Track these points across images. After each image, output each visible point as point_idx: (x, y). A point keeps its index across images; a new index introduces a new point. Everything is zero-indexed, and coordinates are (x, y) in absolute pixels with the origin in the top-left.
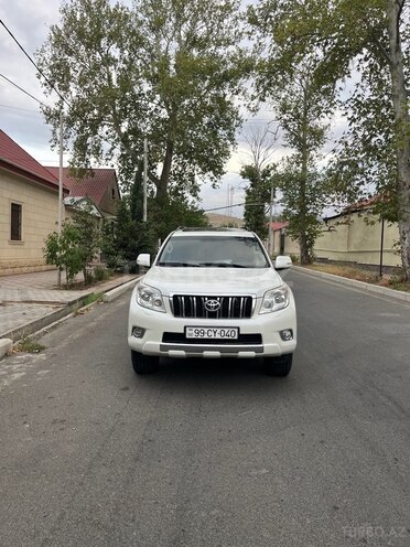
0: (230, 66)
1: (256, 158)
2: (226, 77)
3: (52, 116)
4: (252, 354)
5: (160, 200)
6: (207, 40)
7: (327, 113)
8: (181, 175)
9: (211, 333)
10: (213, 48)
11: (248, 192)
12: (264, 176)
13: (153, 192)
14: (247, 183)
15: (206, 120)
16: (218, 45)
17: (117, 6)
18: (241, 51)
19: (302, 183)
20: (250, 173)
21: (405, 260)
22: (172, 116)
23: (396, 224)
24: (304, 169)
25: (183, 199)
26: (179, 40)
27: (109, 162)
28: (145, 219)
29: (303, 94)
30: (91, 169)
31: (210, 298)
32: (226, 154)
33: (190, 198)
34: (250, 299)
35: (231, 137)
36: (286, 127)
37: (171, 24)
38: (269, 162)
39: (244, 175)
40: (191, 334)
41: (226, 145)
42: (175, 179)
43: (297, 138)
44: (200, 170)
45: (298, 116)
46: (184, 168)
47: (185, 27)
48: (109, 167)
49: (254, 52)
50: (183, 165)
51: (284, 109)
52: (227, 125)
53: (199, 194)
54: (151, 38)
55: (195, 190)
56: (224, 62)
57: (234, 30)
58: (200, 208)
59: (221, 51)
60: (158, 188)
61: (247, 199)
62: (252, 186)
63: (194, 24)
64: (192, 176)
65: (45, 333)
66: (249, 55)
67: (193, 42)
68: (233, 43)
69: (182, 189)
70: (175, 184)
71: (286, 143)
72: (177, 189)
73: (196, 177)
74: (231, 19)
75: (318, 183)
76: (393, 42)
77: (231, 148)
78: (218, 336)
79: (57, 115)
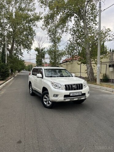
0: (32, 17)
1: (39, 46)
2: (31, 20)
5: (11, 57)
6: (25, 9)
7: (65, 32)
8: (17, 49)
9: (76, 94)
10: (27, 11)
11: (37, 55)
12: (41, 51)
13: (8, 54)
14: (37, 53)
15: (25, 33)
16: (28, 11)
18: (36, 13)
19: (55, 53)
20: (37, 50)
21: (89, 75)
22: (14, 31)
23: (85, 65)
24: (55, 49)
25: (18, 56)
26: (16, 8)
28: (6, 62)
29: (54, 27)
32: (31, 43)
33: (20, 56)
34: (82, 84)
35: (32, 39)
36: (50, 37)
37: (13, 2)
38: (43, 47)
39: (35, 50)
40: (71, 95)
41: (31, 41)
42: (15, 50)
43: (53, 40)
44: (23, 48)
45: (53, 34)
47: (18, 5)
49: (39, 14)
50: (17, 46)
51: (49, 31)
52: (31, 35)
53: (23, 55)
54: (7, 6)
55: (21, 54)
56: (30, 16)
57: (33, 7)
58: (23, 59)
59: (29, 13)
60: (10, 53)
61: (36, 57)
62: (38, 53)
63: (20, 4)
64: (20, 50)
66: (38, 15)
67: (20, 9)
68: (33, 11)
70: (15, 52)
71: (50, 41)
72: (16, 54)
73: (22, 50)
74: (32, 4)
75: (59, 53)
76: (84, 13)
77: (32, 42)
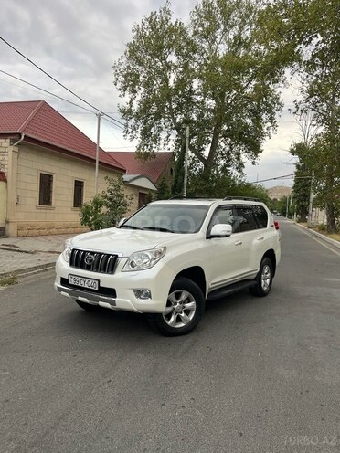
3: (126, 113)
4: (108, 305)
8: (228, 154)
9: (83, 282)
11: (298, 167)
14: (296, 159)
17: (177, 22)
20: (299, 150)
26: (228, 43)
27: (166, 147)
30: (153, 153)
34: (117, 256)
35: (272, 120)
39: (293, 152)
42: (223, 158)
46: (231, 149)
47: (234, 31)
48: (166, 151)
50: (230, 145)
52: (269, 109)
53: (244, 171)
54: (205, 45)
55: (240, 166)
60: (206, 166)
61: (296, 173)
62: (301, 161)
63: (241, 28)
64: (238, 154)
65: (23, 277)
69: (230, 166)
70: (223, 161)
72: (225, 166)
73: (242, 156)
78: (86, 286)
79: (130, 112)
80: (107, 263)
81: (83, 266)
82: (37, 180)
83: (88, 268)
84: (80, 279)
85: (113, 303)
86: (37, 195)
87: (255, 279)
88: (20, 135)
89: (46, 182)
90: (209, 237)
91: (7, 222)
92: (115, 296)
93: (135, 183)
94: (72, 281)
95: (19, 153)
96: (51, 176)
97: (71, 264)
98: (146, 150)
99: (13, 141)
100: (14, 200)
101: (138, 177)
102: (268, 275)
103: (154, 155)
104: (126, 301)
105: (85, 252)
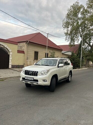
3: (66, 34)
4: (36, 84)
31: (31, 71)
34: (38, 72)
48: (78, 44)
78: (30, 79)
80: (35, 74)
81: (29, 75)
82: (34, 53)
83: (30, 75)
84: (28, 78)
85: (37, 83)
86: (33, 57)
87: (68, 78)
88: (28, 41)
89: (36, 54)
90: (58, 67)
91: (24, 64)
92: (38, 82)
93: (66, 53)
94: (26, 78)
95: (28, 46)
96: (38, 52)
97: (25, 74)
98: (72, 44)
99: (26, 43)
100: (26, 58)
101: (67, 52)
102: (70, 77)
103: (75, 45)
104: (40, 83)
105: (29, 71)
